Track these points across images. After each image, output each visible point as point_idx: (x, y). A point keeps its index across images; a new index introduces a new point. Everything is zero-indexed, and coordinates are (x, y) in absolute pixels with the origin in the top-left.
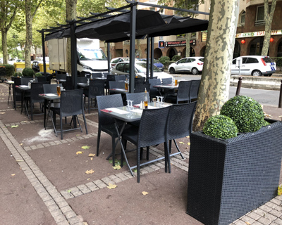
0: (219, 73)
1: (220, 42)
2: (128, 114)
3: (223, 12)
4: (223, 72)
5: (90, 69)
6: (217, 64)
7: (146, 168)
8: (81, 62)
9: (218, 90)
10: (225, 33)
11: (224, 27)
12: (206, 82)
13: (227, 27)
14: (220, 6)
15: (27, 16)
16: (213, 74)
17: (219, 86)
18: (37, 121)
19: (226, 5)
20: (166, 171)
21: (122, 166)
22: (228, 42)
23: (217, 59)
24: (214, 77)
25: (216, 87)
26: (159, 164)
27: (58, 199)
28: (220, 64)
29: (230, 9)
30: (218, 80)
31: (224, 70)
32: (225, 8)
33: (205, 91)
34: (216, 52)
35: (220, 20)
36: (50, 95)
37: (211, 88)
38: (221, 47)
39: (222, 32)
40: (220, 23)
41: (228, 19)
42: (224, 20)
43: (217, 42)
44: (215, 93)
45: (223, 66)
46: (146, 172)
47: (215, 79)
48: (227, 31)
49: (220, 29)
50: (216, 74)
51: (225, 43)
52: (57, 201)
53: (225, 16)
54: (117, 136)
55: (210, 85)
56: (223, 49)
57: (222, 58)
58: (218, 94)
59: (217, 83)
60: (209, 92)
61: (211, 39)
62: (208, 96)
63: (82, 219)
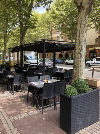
0: (80, 67)
1: (79, 55)
2: (40, 85)
3: (80, 43)
4: (81, 67)
5: (30, 63)
6: (78, 64)
7: (46, 108)
8: (26, 60)
9: (79, 74)
10: (81, 51)
11: (80, 49)
12: (75, 71)
13: (82, 49)
14: (78, 41)
15: (5, 41)
16: (77, 68)
17: (80, 73)
18: (5, 87)
19: (81, 40)
20: (55, 110)
21: (37, 107)
22: (82, 55)
23: (78, 61)
24: (77, 69)
25: (78, 73)
26: (52, 107)
27: (8, 121)
28: (80, 64)
29: (83, 42)
30: (79, 70)
31: (82, 66)
32: (81, 41)
33: (75, 74)
34: (78, 59)
35: (79, 46)
36: (10, 76)
37: (77, 73)
38: (80, 57)
39: (80, 51)
40: (79, 47)
41: (82, 46)
42: (80, 46)
43: (78, 55)
44: (78, 75)
45: (81, 64)
46: (46, 110)
47: (78, 70)
48: (82, 50)
49: (79, 49)
50: (78, 67)
51: (81, 55)
52: (8, 122)
53: (81, 45)
54: (35, 94)
55: (76, 72)
56: (81, 57)
57: (80, 61)
58: (79, 76)
59: (79, 71)
60: (76, 75)
61: (76, 53)
62: (76, 77)
63: (16, 130)
